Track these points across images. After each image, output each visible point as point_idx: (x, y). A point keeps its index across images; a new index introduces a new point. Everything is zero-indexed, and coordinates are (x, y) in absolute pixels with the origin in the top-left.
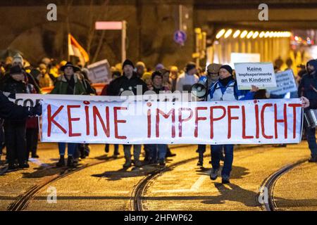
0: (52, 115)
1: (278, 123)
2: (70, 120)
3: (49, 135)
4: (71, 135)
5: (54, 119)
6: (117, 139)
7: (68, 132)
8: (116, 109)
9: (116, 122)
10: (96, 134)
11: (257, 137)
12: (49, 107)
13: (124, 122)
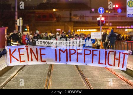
0: (11, 53)
1: (115, 60)
2: (20, 55)
3: (11, 63)
4: (21, 61)
5: (13, 55)
6: (42, 62)
7: (19, 61)
8: (40, 49)
9: (41, 55)
10: (32, 60)
11: (105, 64)
12: (10, 50)
13: (45, 54)
